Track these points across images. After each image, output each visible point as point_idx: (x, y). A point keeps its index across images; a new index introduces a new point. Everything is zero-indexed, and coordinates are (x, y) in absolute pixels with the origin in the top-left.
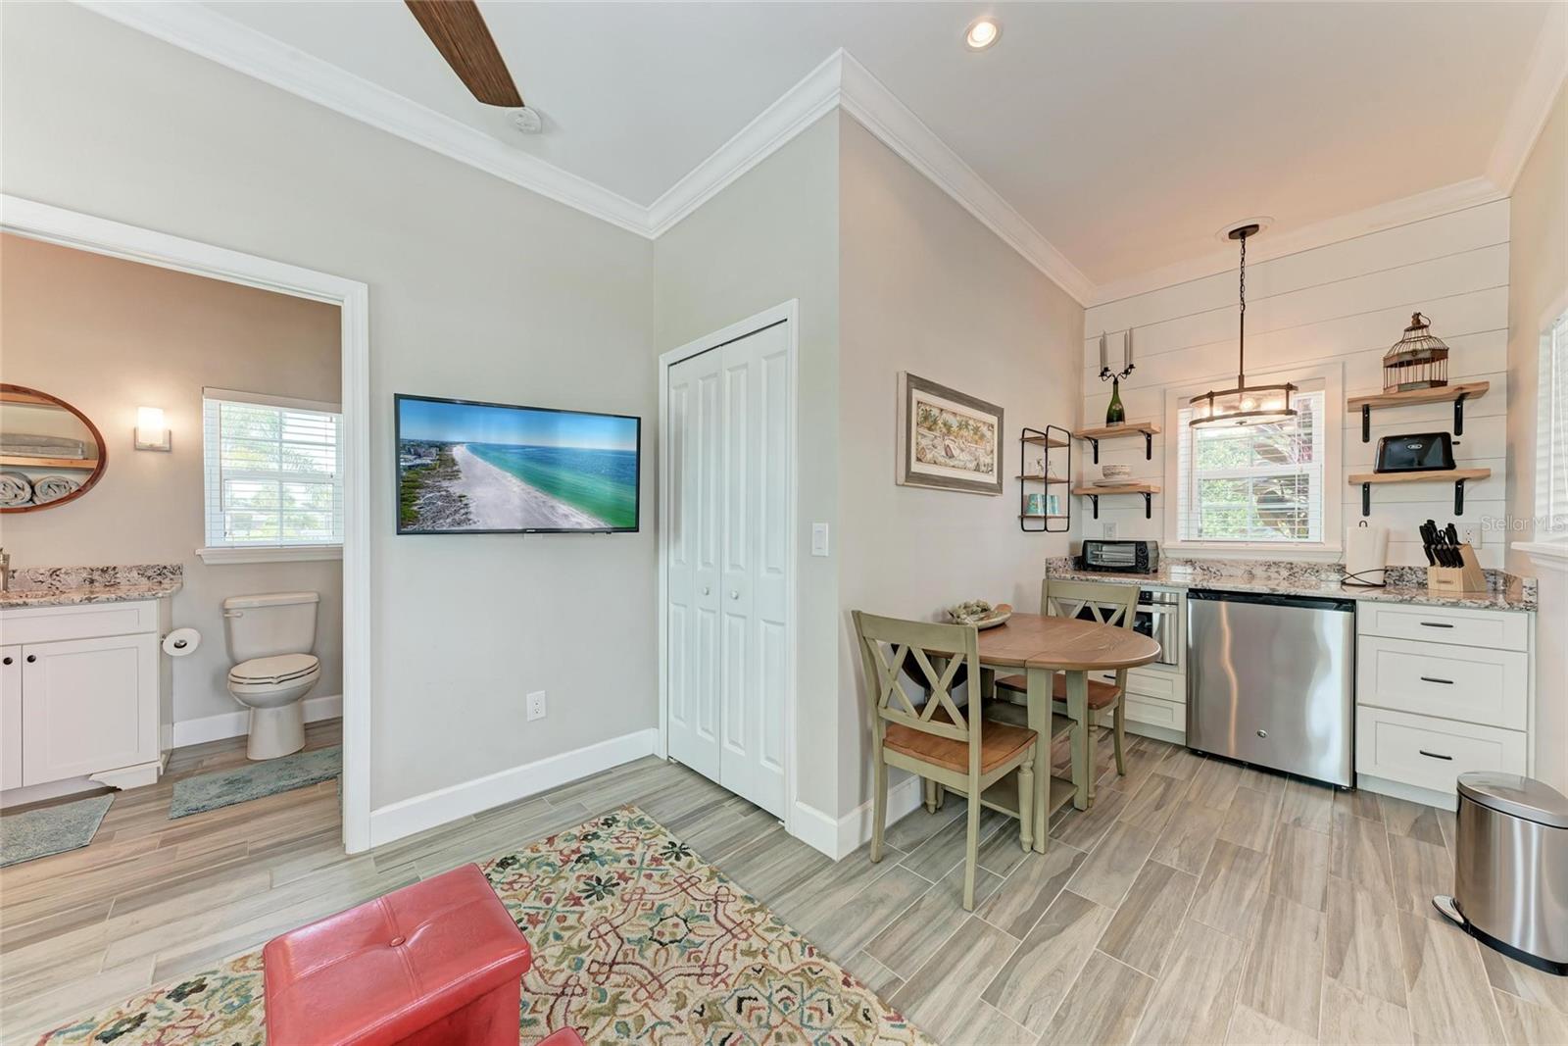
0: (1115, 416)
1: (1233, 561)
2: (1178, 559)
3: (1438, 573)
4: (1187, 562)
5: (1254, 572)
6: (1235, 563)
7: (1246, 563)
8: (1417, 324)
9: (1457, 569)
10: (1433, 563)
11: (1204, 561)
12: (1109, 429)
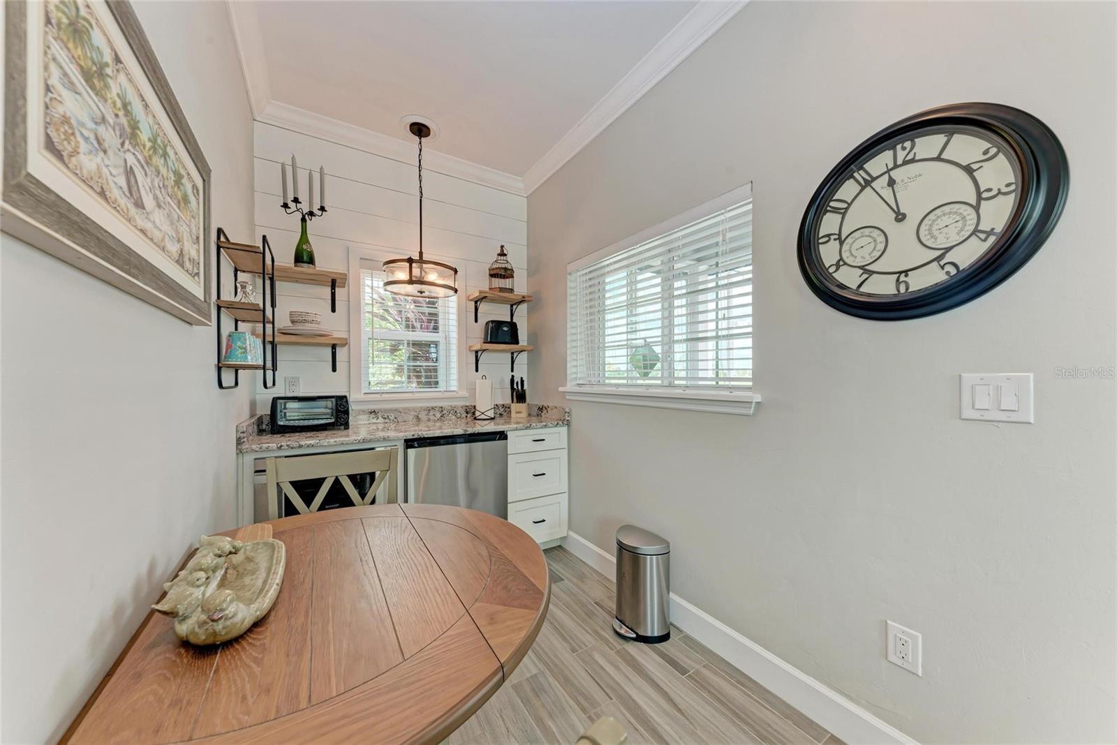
0: (303, 256)
1: (405, 409)
2: (364, 411)
3: (516, 407)
4: (371, 413)
5: (420, 416)
6: (407, 411)
7: (414, 409)
8: (502, 254)
9: (524, 404)
10: (513, 402)
11: (386, 411)
12: (296, 268)
